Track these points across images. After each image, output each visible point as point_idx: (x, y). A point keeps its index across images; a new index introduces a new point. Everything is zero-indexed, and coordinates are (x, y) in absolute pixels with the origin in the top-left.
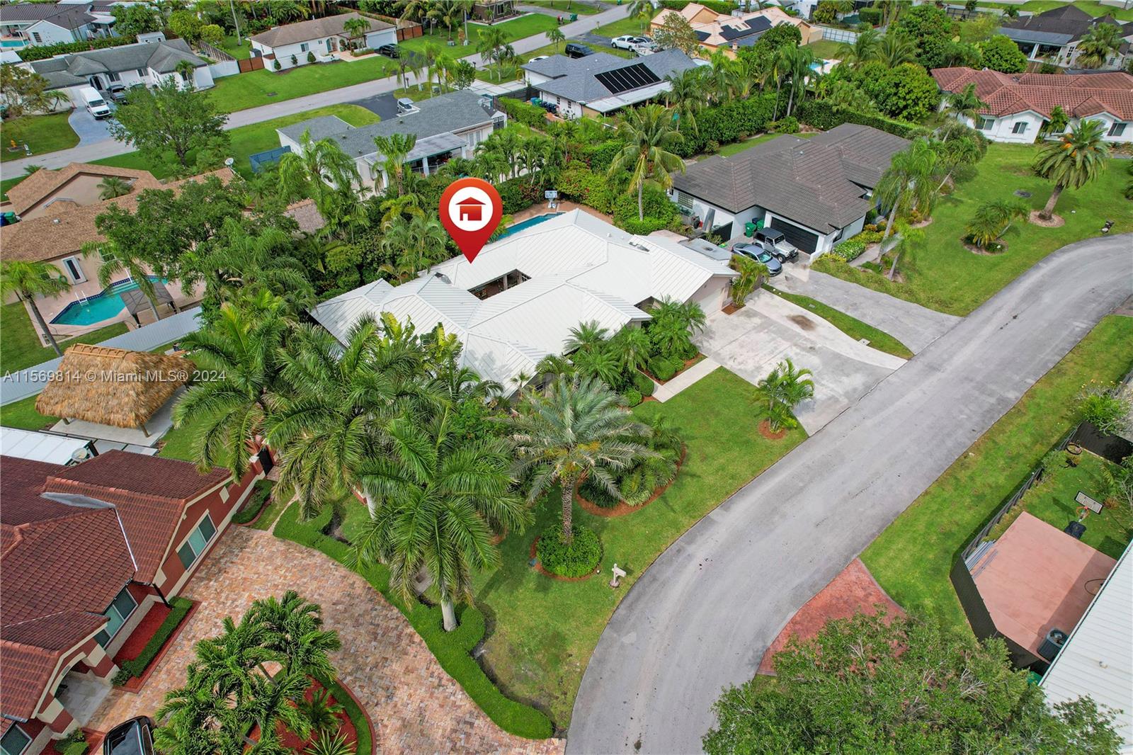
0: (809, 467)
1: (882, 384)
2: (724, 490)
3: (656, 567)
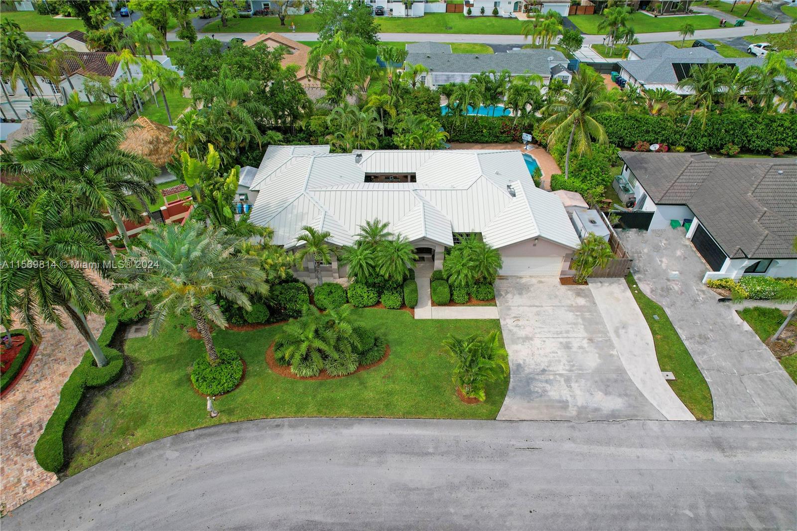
0: (458, 442)
1: (634, 422)
2: (368, 410)
3: (250, 424)
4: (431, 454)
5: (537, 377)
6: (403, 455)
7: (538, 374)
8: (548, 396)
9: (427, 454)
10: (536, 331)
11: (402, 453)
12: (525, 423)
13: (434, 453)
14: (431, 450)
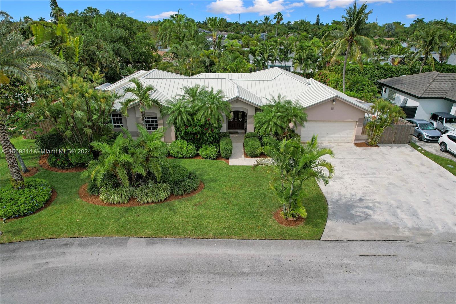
2: (174, 231)
3: (33, 244)
4: (246, 274)
5: (355, 204)
6: (212, 275)
7: (355, 202)
8: (373, 219)
9: (242, 274)
10: (344, 173)
11: (210, 273)
12: (354, 243)
13: (250, 273)
14: (246, 270)
